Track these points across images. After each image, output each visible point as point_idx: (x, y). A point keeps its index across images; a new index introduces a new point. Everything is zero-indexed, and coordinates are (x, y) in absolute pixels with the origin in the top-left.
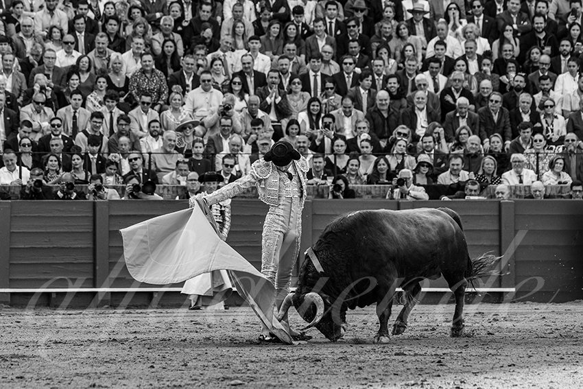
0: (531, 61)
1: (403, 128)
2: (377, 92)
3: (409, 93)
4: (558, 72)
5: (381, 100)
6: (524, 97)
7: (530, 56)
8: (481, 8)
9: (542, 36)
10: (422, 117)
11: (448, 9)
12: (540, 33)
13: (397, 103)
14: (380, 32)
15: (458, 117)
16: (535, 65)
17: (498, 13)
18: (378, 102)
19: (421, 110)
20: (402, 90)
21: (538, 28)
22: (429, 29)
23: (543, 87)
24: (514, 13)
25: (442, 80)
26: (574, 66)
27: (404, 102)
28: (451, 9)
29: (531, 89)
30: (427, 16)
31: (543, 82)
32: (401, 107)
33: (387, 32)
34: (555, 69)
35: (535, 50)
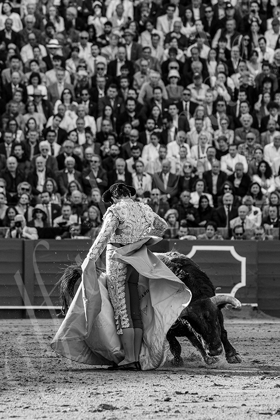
0: (124, 134)
1: (25, 185)
2: (6, 158)
3: (32, 157)
4: (145, 143)
5: (10, 164)
6: (119, 162)
7: (123, 130)
8: (88, 96)
9: (132, 115)
10: (41, 176)
11: (63, 93)
12: (131, 112)
13: (23, 165)
14: (9, 110)
15: (67, 173)
16: (127, 136)
17: (100, 96)
18: (8, 165)
19: (42, 171)
20: (26, 155)
21: (131, 108)
22: (47, 108)
23: (134, 155)
24: (112, 99)
25: (57, 147)
26: (155, 139)
27: (28, 164)
28: (65, 93)
29: (125, 155)
30: (46, 98)
31: (134, 151)
32: (26, 168)
33: (14, 110)
34: (142, 141)
35: (128, 125)
